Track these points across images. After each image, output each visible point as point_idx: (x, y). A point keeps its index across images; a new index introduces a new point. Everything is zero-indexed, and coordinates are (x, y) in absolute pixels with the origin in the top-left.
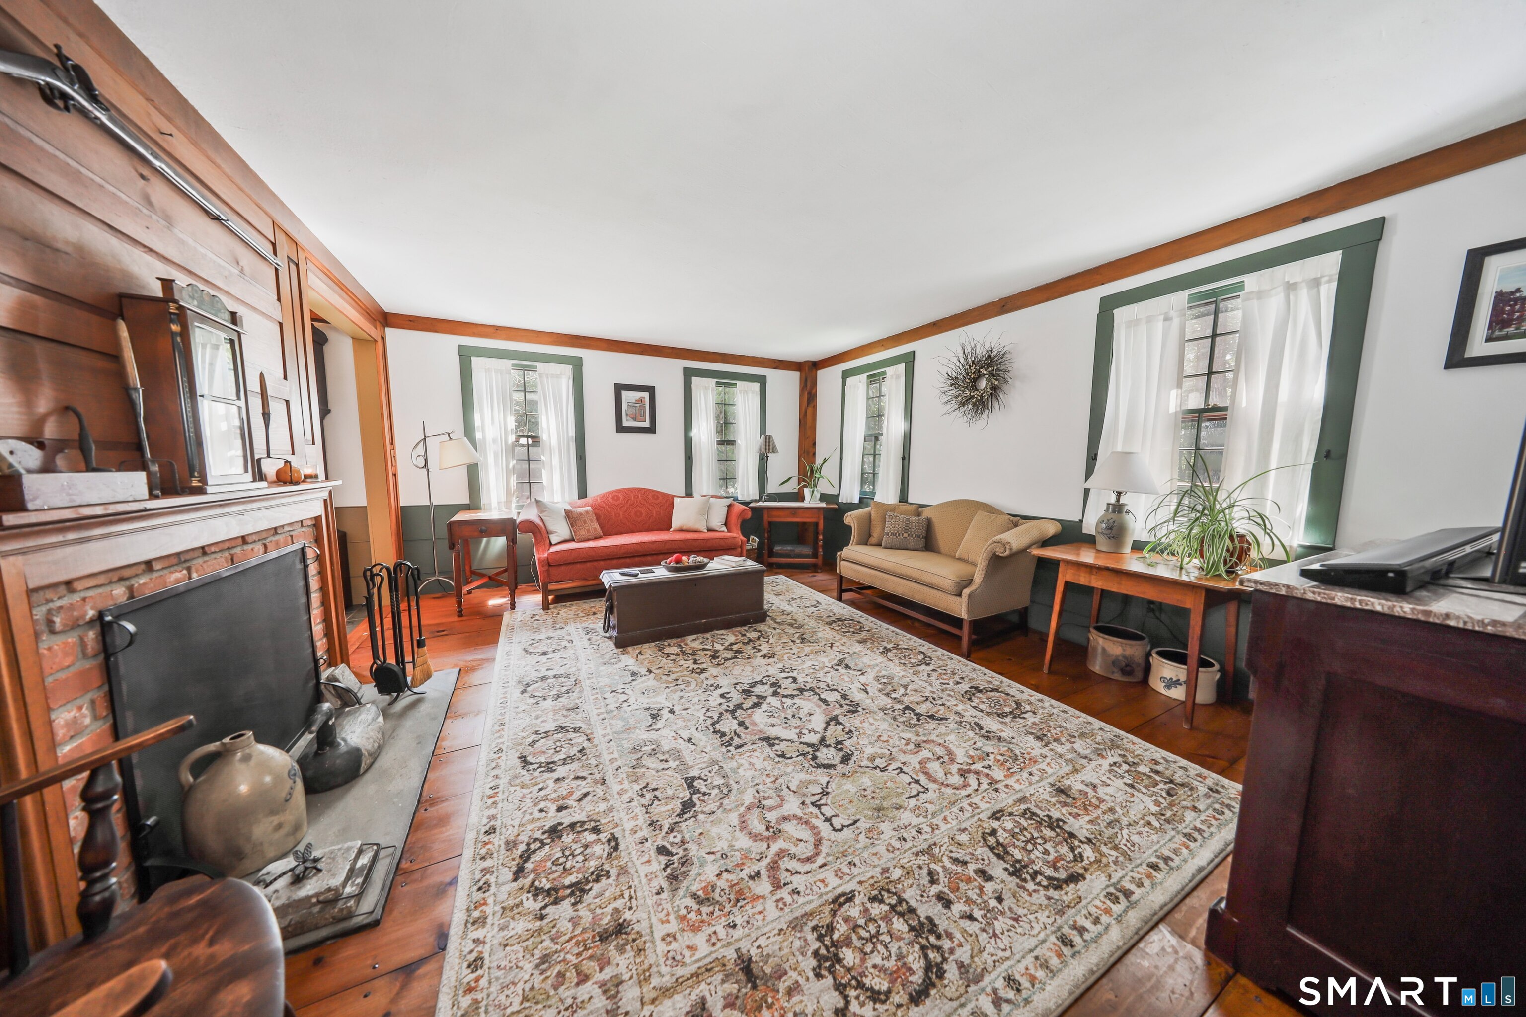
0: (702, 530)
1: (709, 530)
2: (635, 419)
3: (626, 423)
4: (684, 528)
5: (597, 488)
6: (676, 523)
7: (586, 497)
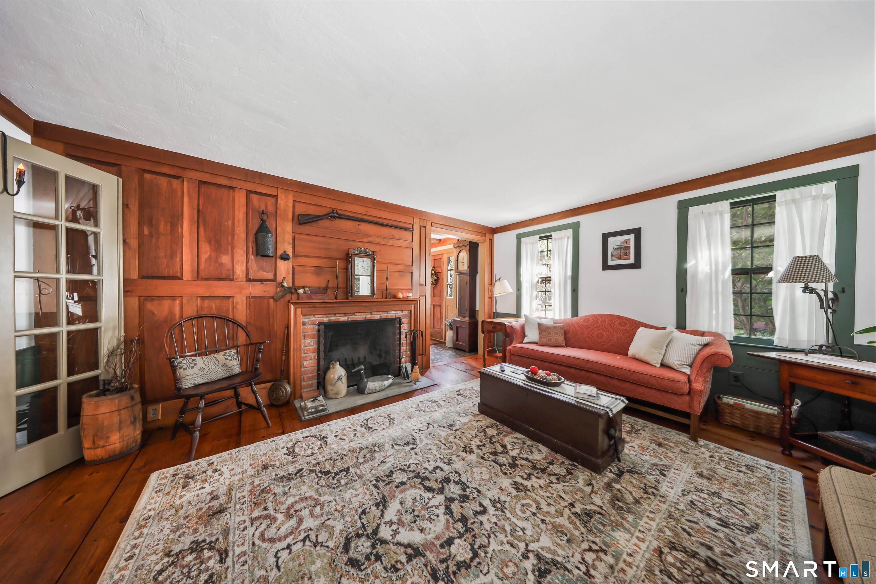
0: (652, 362)
1: (663, 365)
2: (619, 258)
3: (611, 262)
4: (637, 356)
5: (584, 311)
6: (632, 350)
7: (577, 316)
